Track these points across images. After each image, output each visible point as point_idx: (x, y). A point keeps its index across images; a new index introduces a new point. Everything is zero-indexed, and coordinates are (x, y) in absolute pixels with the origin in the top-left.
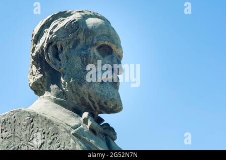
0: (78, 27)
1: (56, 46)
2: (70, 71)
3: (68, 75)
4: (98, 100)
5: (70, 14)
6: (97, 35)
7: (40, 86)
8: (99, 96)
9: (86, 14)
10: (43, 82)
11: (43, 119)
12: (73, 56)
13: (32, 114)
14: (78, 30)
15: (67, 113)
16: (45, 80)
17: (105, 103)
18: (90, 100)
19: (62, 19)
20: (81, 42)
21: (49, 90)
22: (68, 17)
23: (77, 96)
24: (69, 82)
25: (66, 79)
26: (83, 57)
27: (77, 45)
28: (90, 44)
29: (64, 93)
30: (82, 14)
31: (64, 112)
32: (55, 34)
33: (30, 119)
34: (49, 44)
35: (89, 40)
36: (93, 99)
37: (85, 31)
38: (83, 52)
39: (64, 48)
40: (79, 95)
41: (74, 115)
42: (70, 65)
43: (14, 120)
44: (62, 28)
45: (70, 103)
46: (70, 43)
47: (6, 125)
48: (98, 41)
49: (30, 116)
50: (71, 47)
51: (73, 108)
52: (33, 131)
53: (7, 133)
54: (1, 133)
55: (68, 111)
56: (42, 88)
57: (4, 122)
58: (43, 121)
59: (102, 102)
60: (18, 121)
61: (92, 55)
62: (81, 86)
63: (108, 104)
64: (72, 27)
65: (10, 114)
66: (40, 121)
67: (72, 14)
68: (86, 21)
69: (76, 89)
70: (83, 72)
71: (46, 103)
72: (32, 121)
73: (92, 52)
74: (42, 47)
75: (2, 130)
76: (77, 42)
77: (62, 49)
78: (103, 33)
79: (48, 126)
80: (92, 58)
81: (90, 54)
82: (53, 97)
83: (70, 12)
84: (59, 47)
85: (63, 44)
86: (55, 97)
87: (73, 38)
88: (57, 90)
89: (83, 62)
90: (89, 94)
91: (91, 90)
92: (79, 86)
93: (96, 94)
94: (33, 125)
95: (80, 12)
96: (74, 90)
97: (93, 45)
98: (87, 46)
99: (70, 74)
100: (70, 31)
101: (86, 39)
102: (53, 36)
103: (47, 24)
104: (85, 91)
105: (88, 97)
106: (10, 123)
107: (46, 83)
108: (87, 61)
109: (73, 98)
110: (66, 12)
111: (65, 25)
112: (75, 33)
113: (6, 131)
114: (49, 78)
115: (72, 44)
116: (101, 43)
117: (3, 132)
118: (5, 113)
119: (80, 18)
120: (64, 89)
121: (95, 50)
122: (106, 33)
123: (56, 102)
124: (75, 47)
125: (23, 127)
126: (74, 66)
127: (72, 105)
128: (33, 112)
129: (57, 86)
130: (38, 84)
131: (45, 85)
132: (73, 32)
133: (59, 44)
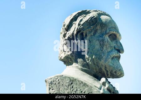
0: (96, 22)
1: (82, 34)
2: (93, 51)
3: (91, 53)
4: (111, 70)
5: (89, 12)
6: (109, 27)
7: (69, 59)
8: (112, 67)
9: (99, 13)
10: (72, 56)
11: (80, 82)
12: (94, 40)
13: (71, 79)
14: (96, 24)
15: (92, 78)
16: (74, 55)
17: (116, 72)
18: (105, 70)
19: (85, 15)
20: (98, 31)
21: (77, 62)
22: (88, 15)
23: (97, 67)
24: (92, 58)
25: (89, 55)
26: (101, 41)
27: (96, 33)
28: (104, 33)
29: (88, 64)
30: (97, 12)
31: (89, 77)
32: (82, 26)
33: (70, 82)
34: (78, 32)
35: (104, 30)
36: (107, 69)
37: (101, 24)
38: (100, 38)
39: (87, 35)
40: (98, 66)
41: (96, 80)
42: (92, 46)
43: (58, 82)
44: (87, 21)
45: (92, 71)
46: (91, 31)
47: (53, 85)
48: (110, 31)
49: (70, 80)
50: (92, 35)
51: (94, 74)
52: (73, 90)
53: (53, 90)
54: (49, 90)
55: (92, 77)
56: (71, 60)
57: (51, 83)
58: (80, 84)
59: (114, 71)
60: (61, 83)
61: (106, 40)
62: (100, 60)
63: (117, 73)
64: (92, 21)
65: (55, 78)
66: (78, 83)
67: (91, 13)
68: (101, 17)
69: (97, 63)
70: (101, 51)
71: (76, 71)
72: (72, 84)
73: (106, 38)
74: (73, 34)
75: (49, 88)
76: (96, 31)
77: (86, 35)
78: (112, 26)
79: (84, 87)
80: (106, 42)
81: (105, 39)
82: (80, 67)
83: (89, 11)
84: (84, 34)
85: (87, 32)
86: (82, 67)
87: (93, 29)
88: (82, 62)
89: (100, 45)
90: (105, 66)
91: (107, 64)
92: (99, 60)
93: (110, 66)
94: (73, 86)
95: (95, 11)
96: (95, 63)
97: (106, 34)
98: (102, 34)
99: (93, 52)
100: (91, 24)
101: (102, 29)
102: (81, 26)
103: (75, 19)
104: (103, 64)
105: (104, 68)
106: (55, 84)
107: (74, 58)
108: (103, 44)
109: (94, 68)
110: (86, 11)
111: (88, 20)
112: (95, 25)
113: (53, 89)
114: (76, 54)
115: (93, 32)
116: (111, 32)
117: (51, 90)
118: (52, 77)
119: (97, 16)
120: (88, 62)
121: (108, 37)
122: (113, 26)
123: (82, 70)
124: (95, 35)
125: (65, 87)
126: (95, 47)
127: (93, 73)
128: (72, 78)
129: (82, 60)
130: (68, 58)
131: (73, 59)
132: (93, 25)
133: (85, 32)
